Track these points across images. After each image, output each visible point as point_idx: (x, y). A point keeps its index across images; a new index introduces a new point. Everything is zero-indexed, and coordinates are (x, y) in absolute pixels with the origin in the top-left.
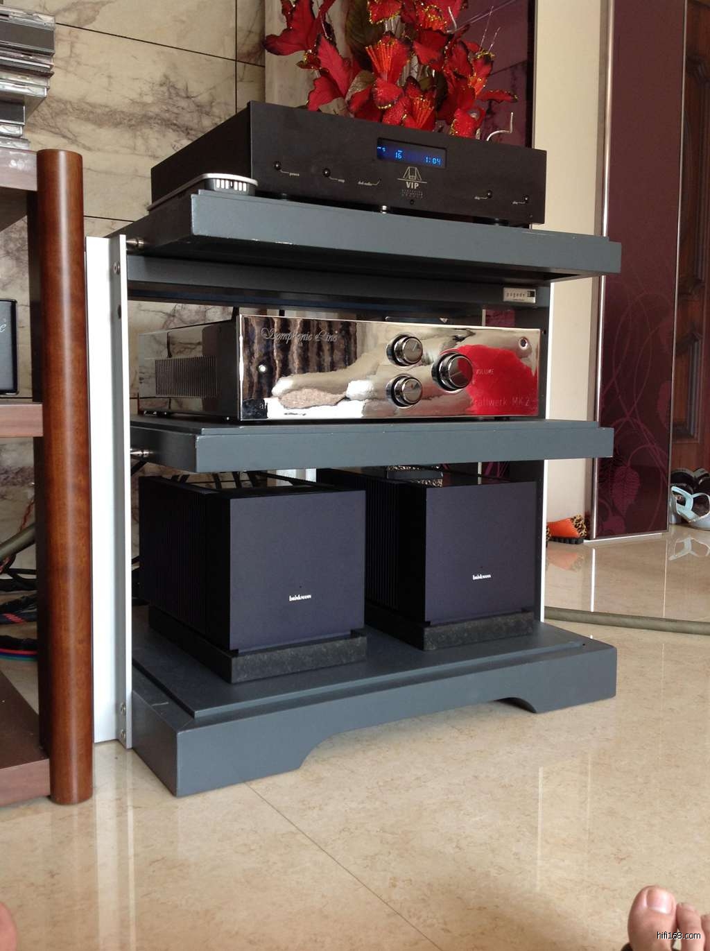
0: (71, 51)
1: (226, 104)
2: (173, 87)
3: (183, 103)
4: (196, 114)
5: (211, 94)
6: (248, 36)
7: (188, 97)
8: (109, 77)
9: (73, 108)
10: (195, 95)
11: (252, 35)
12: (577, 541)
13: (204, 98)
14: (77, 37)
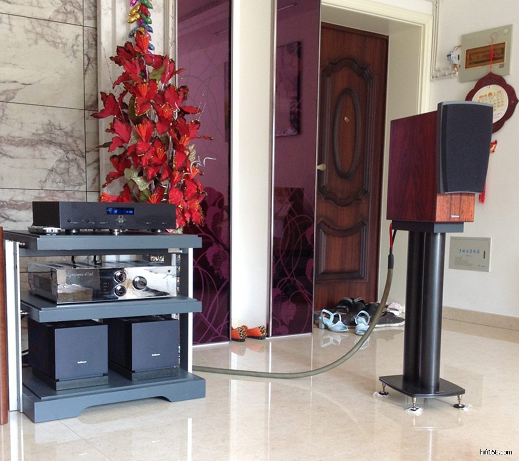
0: (3, 113)
1: (80, 131)
2: (53, 125)
3: (58, 132)
4: (65, 137)
5: (72, 127)
6: (90, 97)
7: (61, 129)
8: (22, 123)
9: (5, 140)
10: (64, 128)
11: (92, 97)
12: (262, 338)
13: (69, 129)
14: (6, 107)
